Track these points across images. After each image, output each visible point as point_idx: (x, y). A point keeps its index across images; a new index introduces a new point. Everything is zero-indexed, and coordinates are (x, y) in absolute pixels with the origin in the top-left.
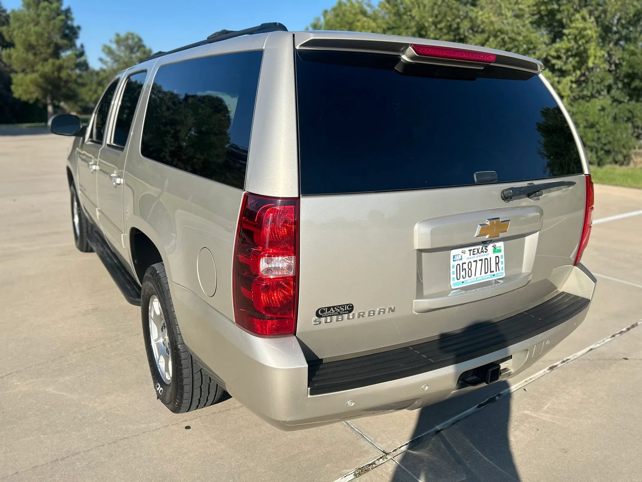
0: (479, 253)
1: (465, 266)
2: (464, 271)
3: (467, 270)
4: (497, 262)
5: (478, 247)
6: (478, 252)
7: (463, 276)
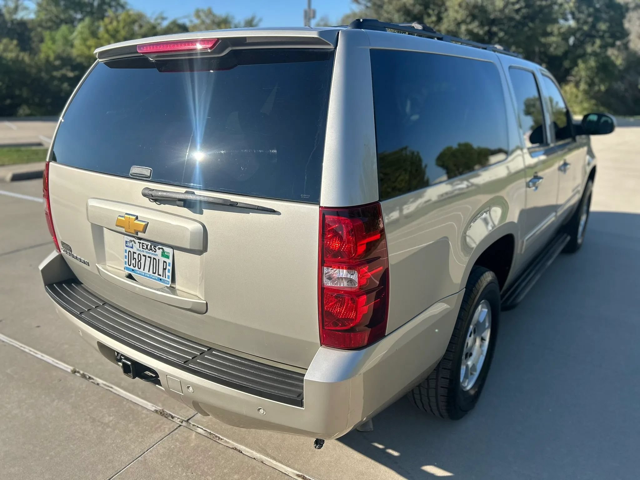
0: (148, 250)
1: (136, 256)
2: (134, 259)
3: (137, 261)
4: (165, 267)
5: (147, 243)
6: (147, 248)
7: (133, 264)
